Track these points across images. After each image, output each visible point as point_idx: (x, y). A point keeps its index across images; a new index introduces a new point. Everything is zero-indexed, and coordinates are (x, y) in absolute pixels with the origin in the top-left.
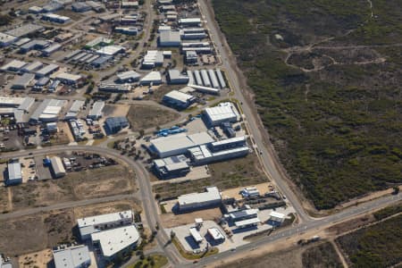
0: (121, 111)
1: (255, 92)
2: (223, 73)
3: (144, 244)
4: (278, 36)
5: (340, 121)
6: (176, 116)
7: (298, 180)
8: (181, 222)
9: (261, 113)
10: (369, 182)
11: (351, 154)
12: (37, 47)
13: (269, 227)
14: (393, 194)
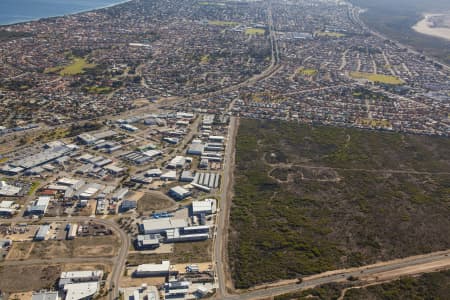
0: (137, 196)
1: (236, 193)
2: (220, 176)
3: (99, 297)
4: (273, 155)
5: (286, 222)
6: (172, 204)
7: (233, 263)
8: (133, 284)
9: (232, 209)
10: (284, 272)
11: (281, 248)
12: (107, 146)
13: (193, 297)
14: (298, 283)
